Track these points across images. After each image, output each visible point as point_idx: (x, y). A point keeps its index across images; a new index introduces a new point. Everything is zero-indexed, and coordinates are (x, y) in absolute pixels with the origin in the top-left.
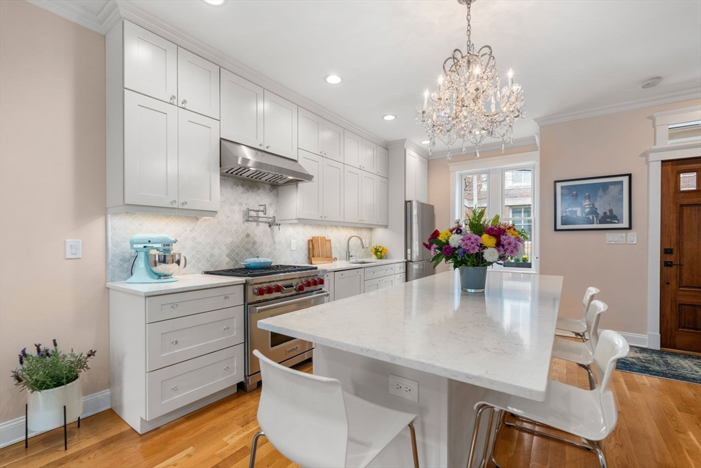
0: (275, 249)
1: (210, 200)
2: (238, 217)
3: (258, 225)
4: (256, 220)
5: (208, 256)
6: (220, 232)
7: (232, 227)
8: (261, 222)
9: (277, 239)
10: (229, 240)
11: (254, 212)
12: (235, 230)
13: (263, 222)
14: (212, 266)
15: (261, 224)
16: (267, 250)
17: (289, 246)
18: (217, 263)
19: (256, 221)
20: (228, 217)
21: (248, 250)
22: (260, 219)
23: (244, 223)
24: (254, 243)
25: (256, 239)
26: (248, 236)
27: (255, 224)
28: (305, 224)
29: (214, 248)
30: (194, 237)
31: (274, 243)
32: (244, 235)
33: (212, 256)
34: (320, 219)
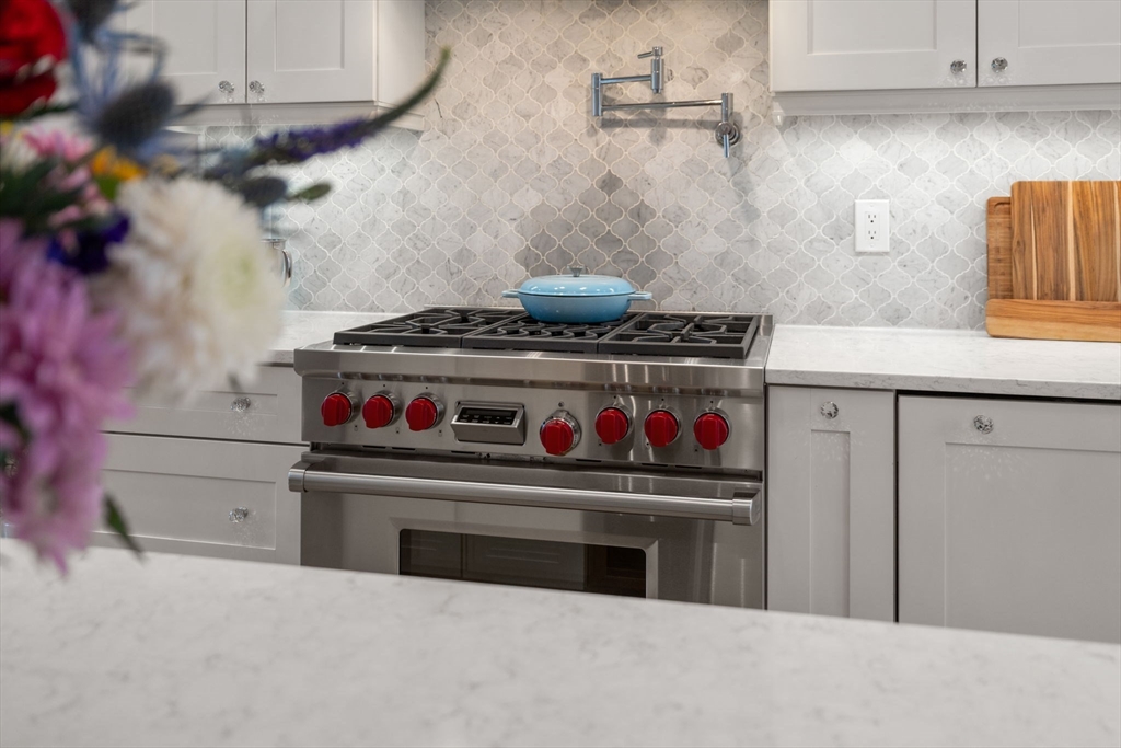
0: (752, 242)
1: (342, 65)
2: (569, 110)
3: (658, 139)
4: (653, 115)
5: (449, 255)
6: (495, 174)
7: (541, 152)
8: (674, 124)
9: (765, 196)
10: (529, 200)
11: (636, 85)
12: (555, 164)
13: (684, 124)
14: (464, 292)
15: (670, 131)
16: (705, 245)
17: (843, 229)
18: (479, 284)
19: (651, 123)
20: (527, 117)
21: (609, 241)
22: (671, 114)
23: (592, 131)
24: (641, 214)
25: (649, 198)
26: (610, 183)
27: (643, 134)
28: (963, 118)
29: (473, 228)
30: (405, 193)
31: (751, 214)
32: (589, 182)
33: (464, 255)
34: (953, 82)
